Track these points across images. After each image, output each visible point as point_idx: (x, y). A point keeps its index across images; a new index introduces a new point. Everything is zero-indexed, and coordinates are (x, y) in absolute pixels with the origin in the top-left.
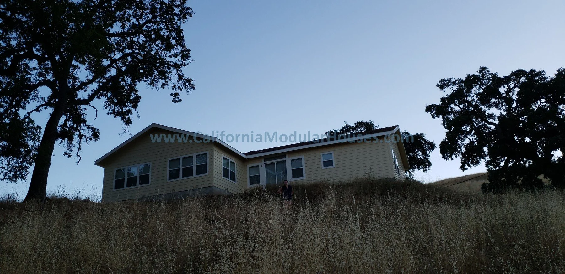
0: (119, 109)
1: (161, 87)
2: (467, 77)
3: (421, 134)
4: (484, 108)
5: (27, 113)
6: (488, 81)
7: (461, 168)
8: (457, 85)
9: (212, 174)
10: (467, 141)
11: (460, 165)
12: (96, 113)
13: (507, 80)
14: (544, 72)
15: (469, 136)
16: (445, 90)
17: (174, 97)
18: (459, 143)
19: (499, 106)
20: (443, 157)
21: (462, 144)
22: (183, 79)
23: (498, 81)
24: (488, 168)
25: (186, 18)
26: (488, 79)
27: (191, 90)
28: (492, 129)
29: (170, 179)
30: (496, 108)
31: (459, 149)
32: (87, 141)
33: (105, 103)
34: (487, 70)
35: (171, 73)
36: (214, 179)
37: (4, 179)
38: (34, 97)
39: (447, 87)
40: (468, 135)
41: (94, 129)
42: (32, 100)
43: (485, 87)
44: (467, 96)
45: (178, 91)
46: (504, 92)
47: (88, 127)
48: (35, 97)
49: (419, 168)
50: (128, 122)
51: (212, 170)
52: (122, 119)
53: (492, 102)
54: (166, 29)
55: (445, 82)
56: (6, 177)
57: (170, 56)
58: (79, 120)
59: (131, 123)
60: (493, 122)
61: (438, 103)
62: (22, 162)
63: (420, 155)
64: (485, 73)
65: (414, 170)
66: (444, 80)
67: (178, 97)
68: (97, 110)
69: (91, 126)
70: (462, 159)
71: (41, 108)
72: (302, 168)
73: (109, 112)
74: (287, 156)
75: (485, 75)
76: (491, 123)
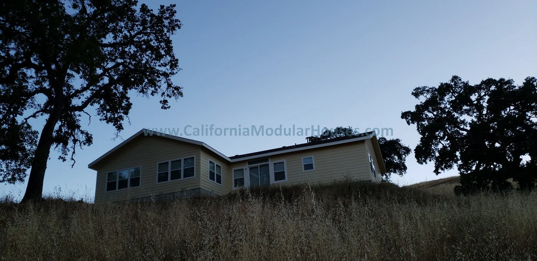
0: (111, 115)
1: (151, 95)
2: (440, 85)
3: (397, 139)
4: (456, 115)
5: (25, 119)
6: (460, 89)
7: (435, 171)
8: (431, 93)
9: (199, 177)
10: (440, 146)
11: (434, 169)
12: (90, 119)
13: (477, 88)
14: (513, 80)
15: (442, 142)
16: (419, 97)
17: (163, 104)
18: (433, 148)
19: (471, 113)
20: (418, 161)
21: (435, 149)
22: (171, 87)
23: (469, 89)
24: (460, 171)
25: (174, 30)
26: (460, 87)
27: (180, 97)
28: (464, 135)
29: (159, 182)
30: (467, 115)
31: (433, 154)
32: (81, 146)
33: (98, 110)
34: (459, 79)
35: (161, 82)
36: (201, 181)
37: (3, 181)
38: (30, 104)
39: (421, 94)
40: (441, 140)
41: (87, 134)
42: (29, 107)
43: (457, 95)
44: (440, 104)
45: (167, 98)
46: (475, 100)
47: (82, 132)
48: (32, 104)
49: (395, 172)
50: (120, 128)
51: (199, 174)
52: (114, 125)
53: (464, 110)
54: (156, 40)
55: (420, 90)
56: (5, 179)
57: (159, 66)
58: (73, 125)
59: (123, 129)
60: (465, 128)
61: (413, 110)
62: (20, 165)
63: (396, 159)
64: (457, 82)
65: (390, 174)
66: (418, 88)
67: (167, 104)
68: (90, 117)
69: (85, 131)
70: (435, 164)
71: (37, 114)
72: (284, 171)
73: (102, 118)
74: (270, 160)
75: (457, 83)
76: (463, 129)
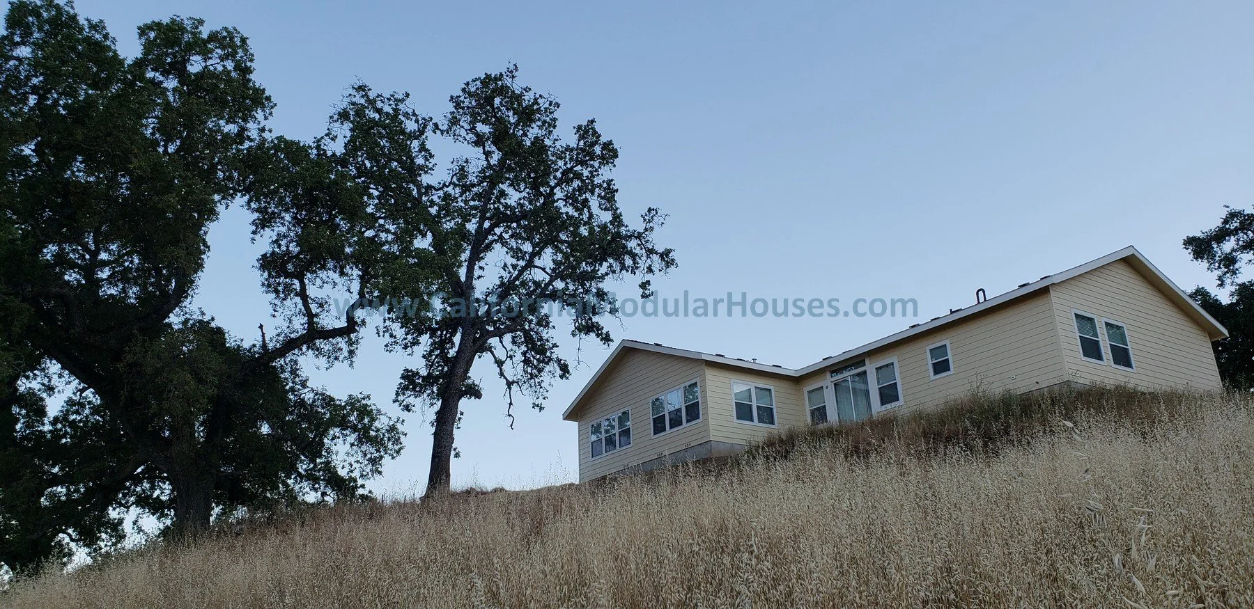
9: (707, 419)
17: (642, 289)
22: (655, 253)
29: (655, 434)
32: (521, 391)
36: (711, 427)
41: (559, 361)
50: (607, 339)
51: (706, 414)
67: (649, 288)
72: (896, 383)
74: (867, 362)
